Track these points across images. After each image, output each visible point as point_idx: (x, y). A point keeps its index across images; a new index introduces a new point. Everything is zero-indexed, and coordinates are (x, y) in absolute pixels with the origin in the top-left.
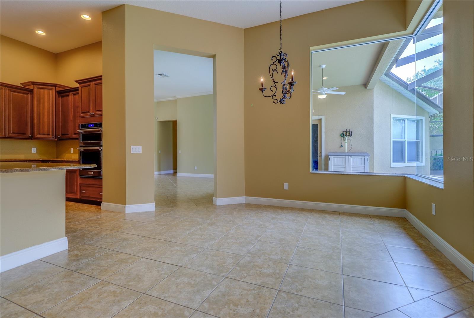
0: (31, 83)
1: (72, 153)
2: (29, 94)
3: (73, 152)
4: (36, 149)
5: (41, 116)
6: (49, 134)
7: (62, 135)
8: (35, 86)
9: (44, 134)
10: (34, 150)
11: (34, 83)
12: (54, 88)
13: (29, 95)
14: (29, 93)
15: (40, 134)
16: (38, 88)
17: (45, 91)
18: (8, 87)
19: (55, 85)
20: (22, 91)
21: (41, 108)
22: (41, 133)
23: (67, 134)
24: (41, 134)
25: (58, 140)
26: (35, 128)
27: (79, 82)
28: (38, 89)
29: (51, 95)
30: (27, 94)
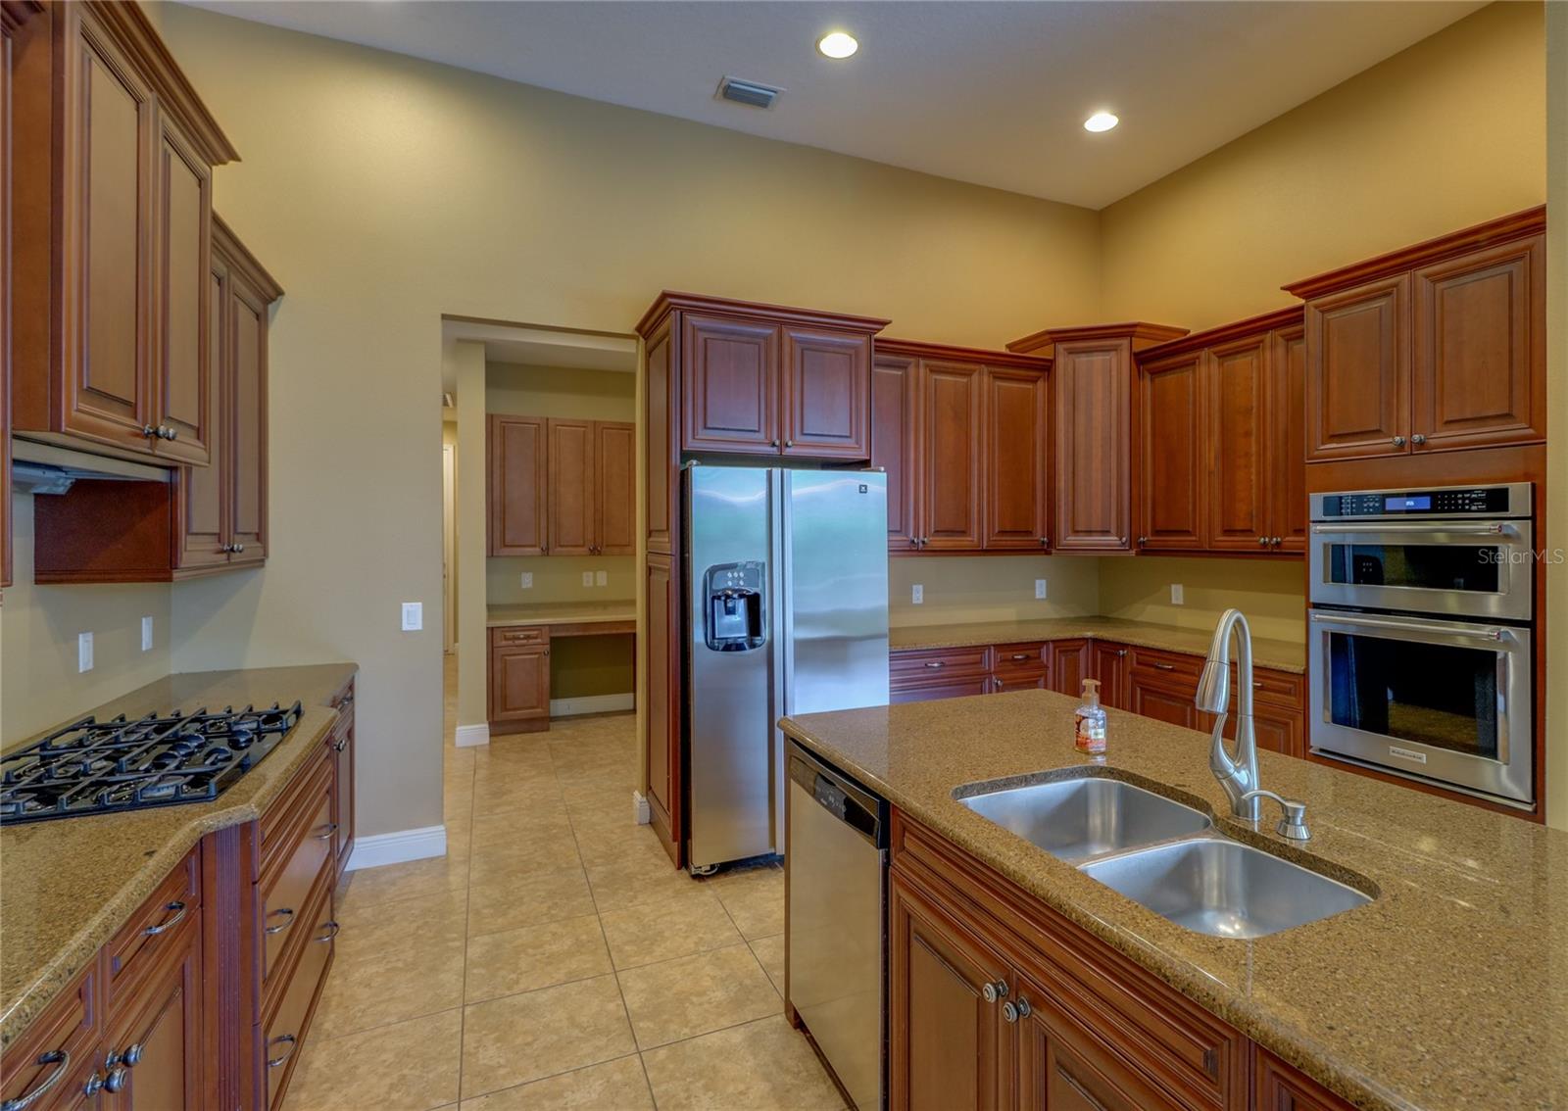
0: (1047, 337)
1: (1178, 606)
2: (1041, 379)
3: (1181, 602)
4: (1047, 582)
5: (1081, 463)
6: (1106, 532)
7: (1157, 532)
8: (1061, 347)
9: (1089, 532)
10: (1041, 589)
11: (1058, 337)
12: (1125, 342)
13: (1041, 385)
14: (1039, 378)
15: (1076, 532)
16: (1071, 352)
17: (1095, 358)
18: (988, 363)
19: (1127, 331)
20: (1022, 373)
21: (1081, 430)
22: (1080, 529)
23: (1187, 533)
24: (1081, 531)
25: (1137, 554)
26: (1059, 507)
27: (1309, 289)
28: (1071, 356)
29: (1114, 373)
30: (1034, 381)
